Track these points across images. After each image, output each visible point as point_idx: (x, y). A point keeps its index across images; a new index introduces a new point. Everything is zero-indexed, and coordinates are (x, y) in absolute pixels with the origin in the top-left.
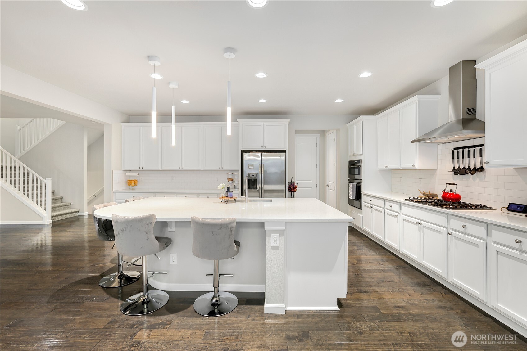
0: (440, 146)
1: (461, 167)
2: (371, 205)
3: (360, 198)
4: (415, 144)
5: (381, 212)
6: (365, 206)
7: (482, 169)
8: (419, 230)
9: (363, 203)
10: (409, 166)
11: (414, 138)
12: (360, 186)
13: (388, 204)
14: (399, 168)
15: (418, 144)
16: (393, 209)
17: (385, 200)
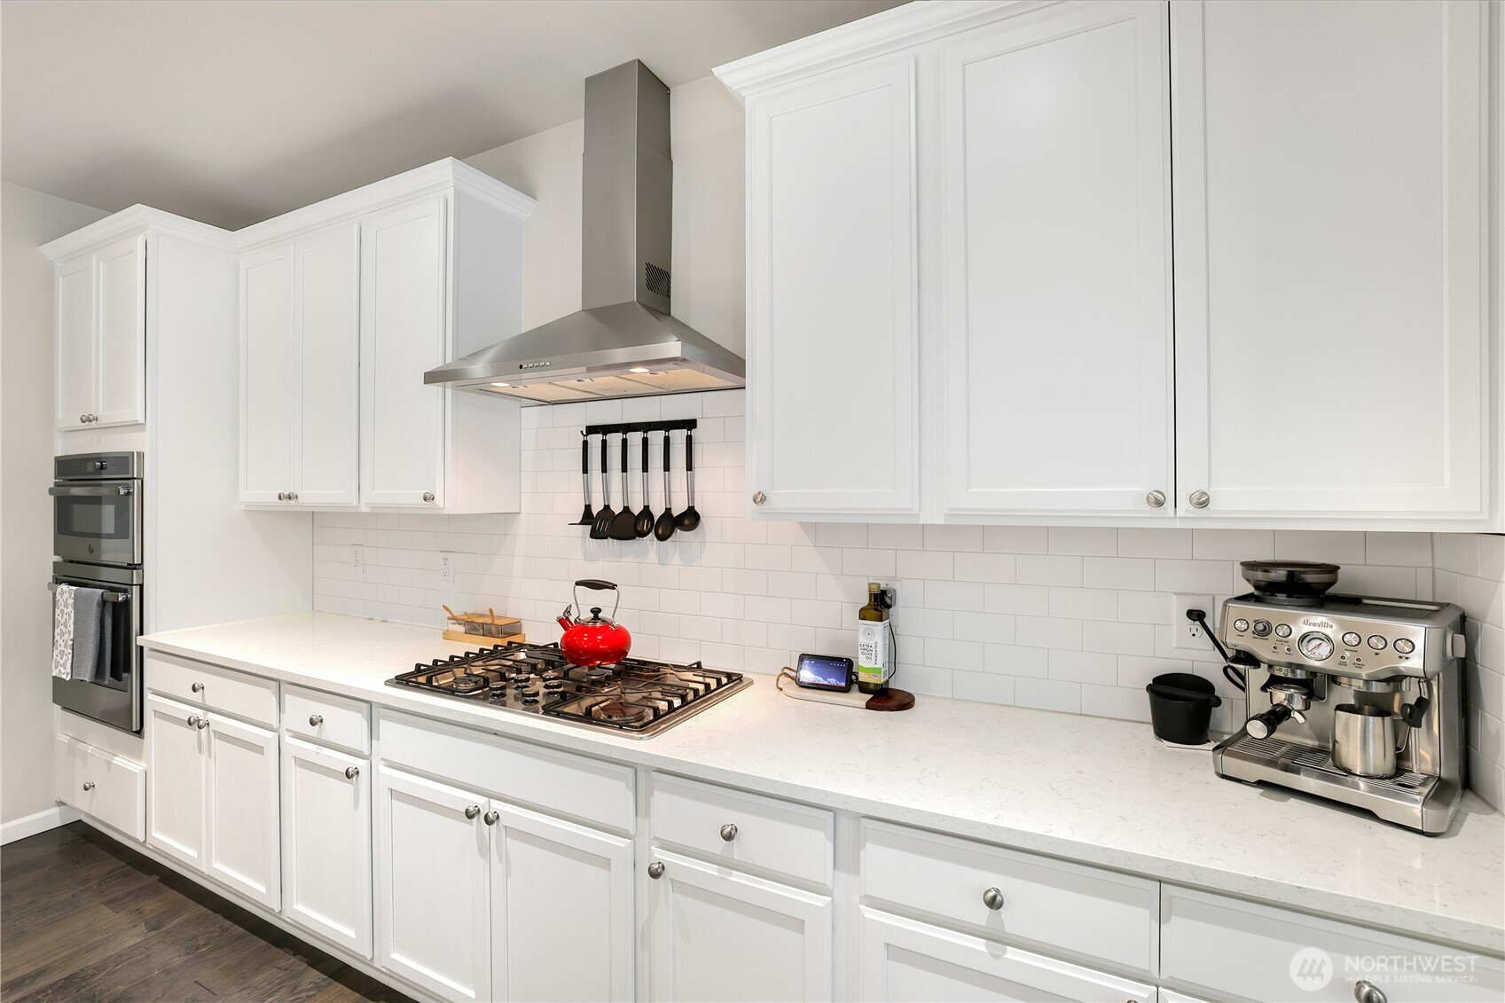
0: (531, 415)
1: (617, 508)
2: (199, 713)
3: (128, 669)
4: (436, 389)
5: (259, 749)
6: (160, 715)
7: (691, 519)
8: (484, 849)
9: (148, 697)
10: (411, 497)
11: (435, 364)
12: (127, 603)
13: (299, 709)
14: (355, 503)
15: (449, 392)
16: (330, 731)
17: (280, 685)
